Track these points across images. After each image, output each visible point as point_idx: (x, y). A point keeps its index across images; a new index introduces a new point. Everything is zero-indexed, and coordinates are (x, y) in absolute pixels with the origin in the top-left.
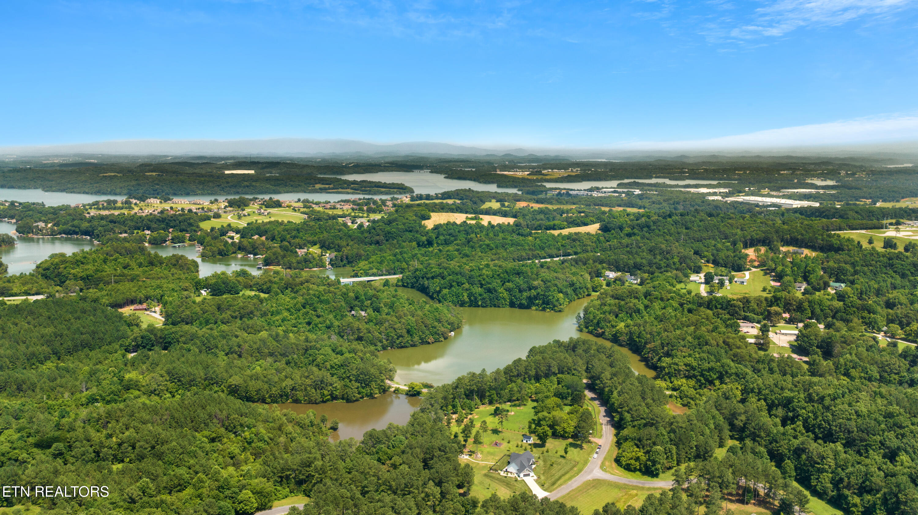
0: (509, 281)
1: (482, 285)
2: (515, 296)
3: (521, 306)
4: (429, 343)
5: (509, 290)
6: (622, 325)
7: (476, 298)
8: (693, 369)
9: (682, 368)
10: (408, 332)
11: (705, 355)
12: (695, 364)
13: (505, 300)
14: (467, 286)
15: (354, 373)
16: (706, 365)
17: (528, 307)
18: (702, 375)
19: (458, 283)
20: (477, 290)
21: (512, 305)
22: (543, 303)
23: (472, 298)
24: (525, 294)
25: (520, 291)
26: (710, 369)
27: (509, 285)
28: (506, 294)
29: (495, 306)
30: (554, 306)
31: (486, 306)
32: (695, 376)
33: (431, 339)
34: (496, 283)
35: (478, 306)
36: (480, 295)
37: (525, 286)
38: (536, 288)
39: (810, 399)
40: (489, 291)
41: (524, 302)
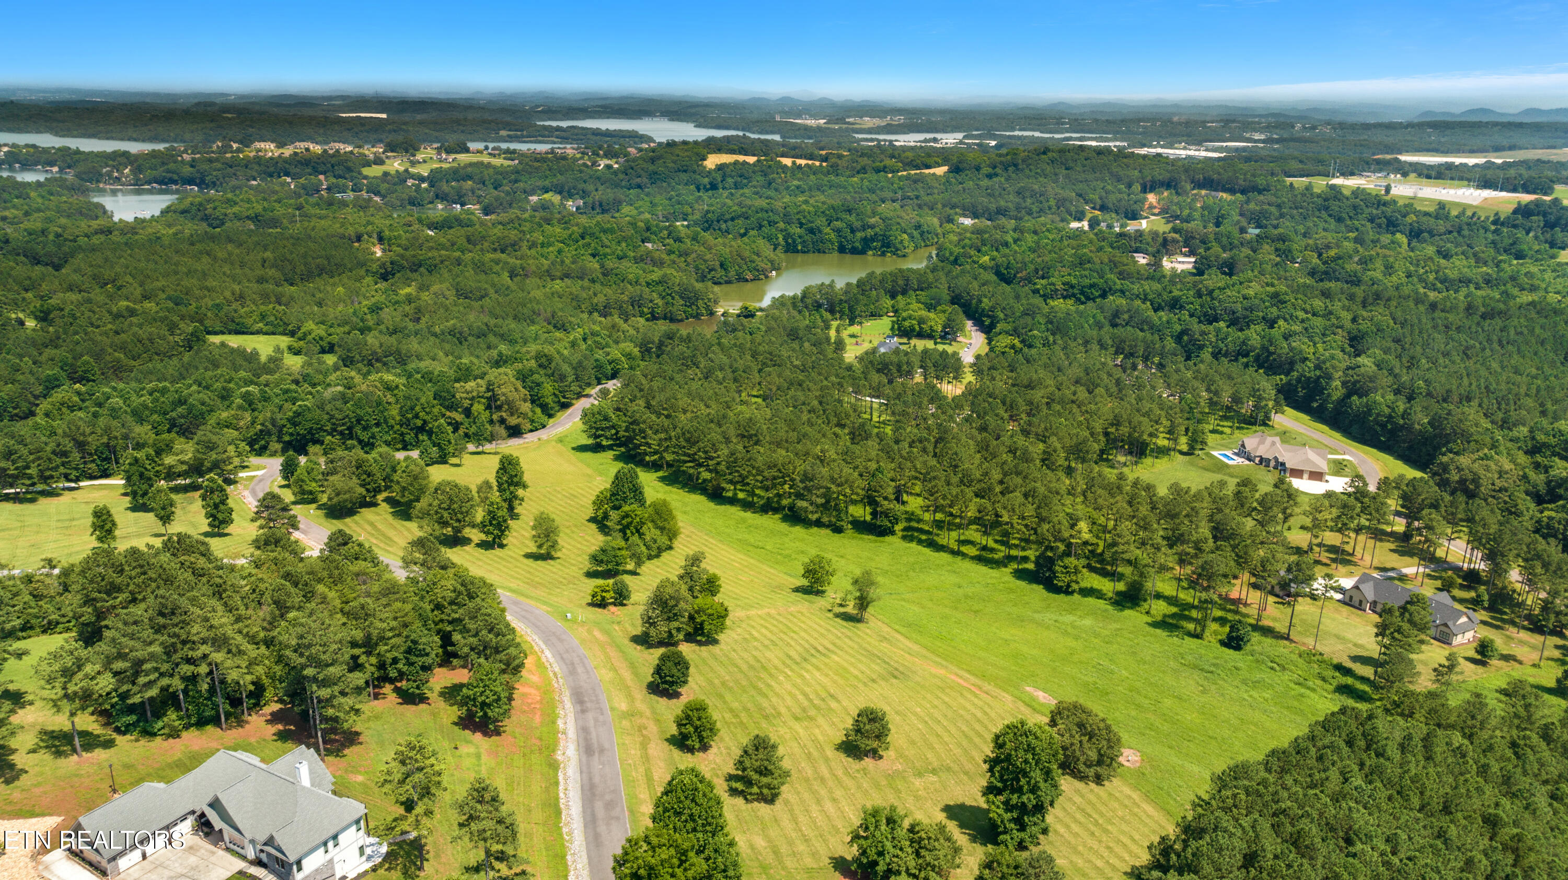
0: (837, 220)
1: (801, 225)
2: (845, 238)
3: (854, 251)
4: (747, 281)
5: (838, 231)
6: (987, 258)
7: (794, 241)
8: (1072, 287)
9: (1059, 286)
10: (722, 265)
11: (1087, 273)
12: (1074, 281)
13: (832, 244)
14: (781, 225)
15: (677, 289)
16: (1087, 282)
17: (862, 252)
18: (1082, 293)
19: (769, 222)
20: (796, 230)
21: (842, 250)
22: (883, 246)
23: (790, 241)
24: (859, 235)
25: (853, 231)
26: (1092, 286)
27: (838, 224)
28: (833, 236)
29: (819, 251)
30: (897, 250)
31: (808, 252)
32: (1074, 295)
33: (749, 276)
34: (820, 222)
35: (798, 252)
36: (800, 237)
37: (858, 224)
38: (872, 227)
39: (1199, 295)
40: (811, 231)
41: (857, 244)
